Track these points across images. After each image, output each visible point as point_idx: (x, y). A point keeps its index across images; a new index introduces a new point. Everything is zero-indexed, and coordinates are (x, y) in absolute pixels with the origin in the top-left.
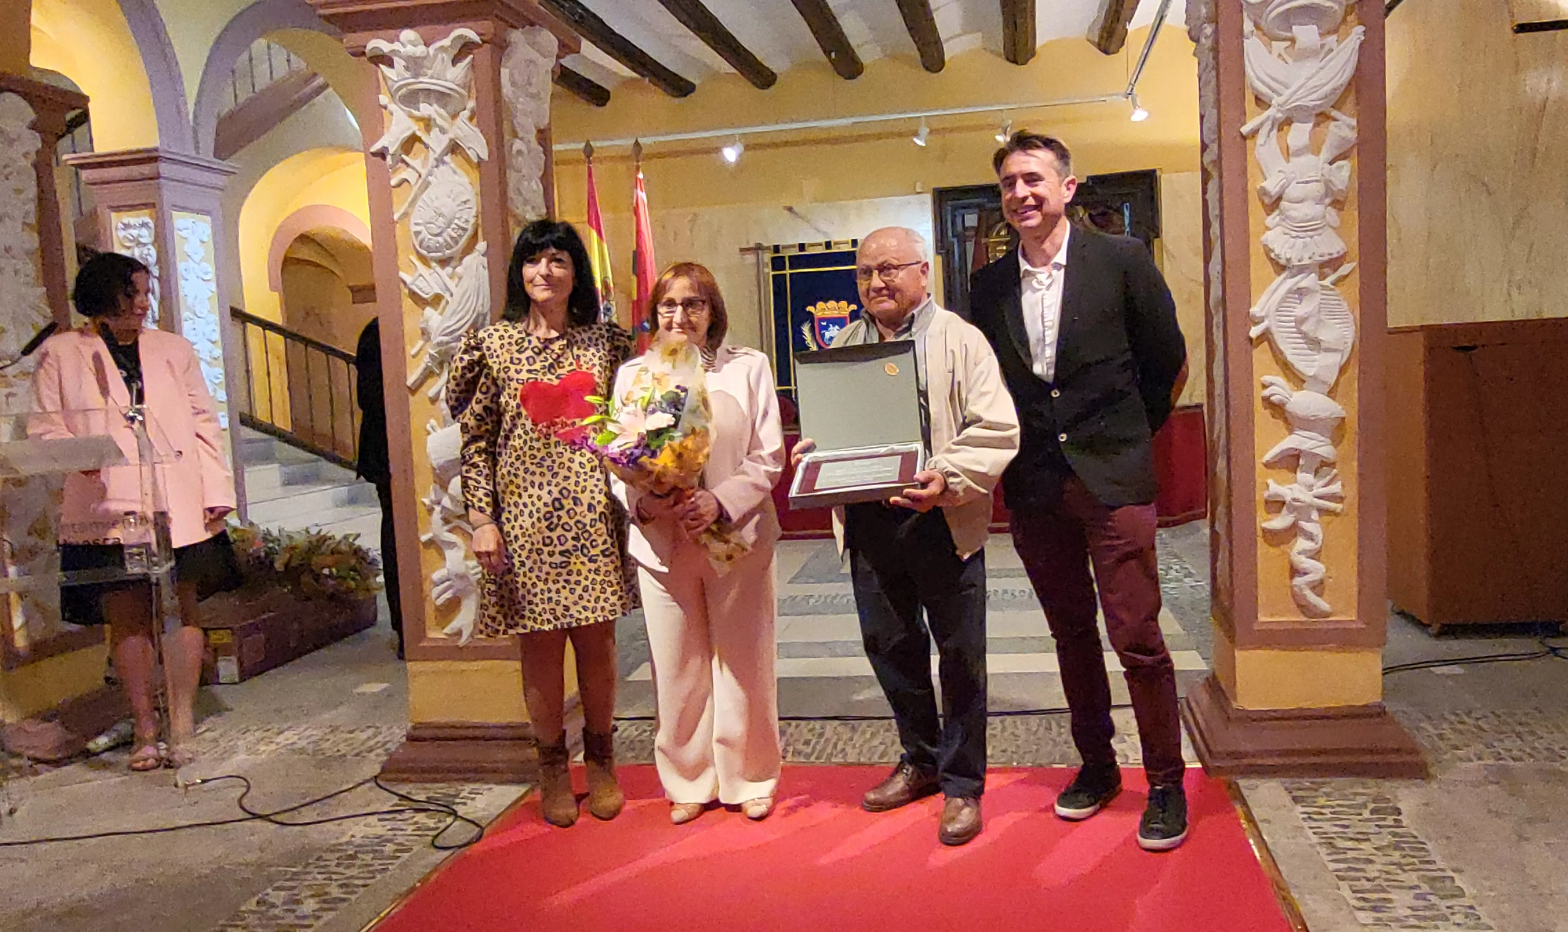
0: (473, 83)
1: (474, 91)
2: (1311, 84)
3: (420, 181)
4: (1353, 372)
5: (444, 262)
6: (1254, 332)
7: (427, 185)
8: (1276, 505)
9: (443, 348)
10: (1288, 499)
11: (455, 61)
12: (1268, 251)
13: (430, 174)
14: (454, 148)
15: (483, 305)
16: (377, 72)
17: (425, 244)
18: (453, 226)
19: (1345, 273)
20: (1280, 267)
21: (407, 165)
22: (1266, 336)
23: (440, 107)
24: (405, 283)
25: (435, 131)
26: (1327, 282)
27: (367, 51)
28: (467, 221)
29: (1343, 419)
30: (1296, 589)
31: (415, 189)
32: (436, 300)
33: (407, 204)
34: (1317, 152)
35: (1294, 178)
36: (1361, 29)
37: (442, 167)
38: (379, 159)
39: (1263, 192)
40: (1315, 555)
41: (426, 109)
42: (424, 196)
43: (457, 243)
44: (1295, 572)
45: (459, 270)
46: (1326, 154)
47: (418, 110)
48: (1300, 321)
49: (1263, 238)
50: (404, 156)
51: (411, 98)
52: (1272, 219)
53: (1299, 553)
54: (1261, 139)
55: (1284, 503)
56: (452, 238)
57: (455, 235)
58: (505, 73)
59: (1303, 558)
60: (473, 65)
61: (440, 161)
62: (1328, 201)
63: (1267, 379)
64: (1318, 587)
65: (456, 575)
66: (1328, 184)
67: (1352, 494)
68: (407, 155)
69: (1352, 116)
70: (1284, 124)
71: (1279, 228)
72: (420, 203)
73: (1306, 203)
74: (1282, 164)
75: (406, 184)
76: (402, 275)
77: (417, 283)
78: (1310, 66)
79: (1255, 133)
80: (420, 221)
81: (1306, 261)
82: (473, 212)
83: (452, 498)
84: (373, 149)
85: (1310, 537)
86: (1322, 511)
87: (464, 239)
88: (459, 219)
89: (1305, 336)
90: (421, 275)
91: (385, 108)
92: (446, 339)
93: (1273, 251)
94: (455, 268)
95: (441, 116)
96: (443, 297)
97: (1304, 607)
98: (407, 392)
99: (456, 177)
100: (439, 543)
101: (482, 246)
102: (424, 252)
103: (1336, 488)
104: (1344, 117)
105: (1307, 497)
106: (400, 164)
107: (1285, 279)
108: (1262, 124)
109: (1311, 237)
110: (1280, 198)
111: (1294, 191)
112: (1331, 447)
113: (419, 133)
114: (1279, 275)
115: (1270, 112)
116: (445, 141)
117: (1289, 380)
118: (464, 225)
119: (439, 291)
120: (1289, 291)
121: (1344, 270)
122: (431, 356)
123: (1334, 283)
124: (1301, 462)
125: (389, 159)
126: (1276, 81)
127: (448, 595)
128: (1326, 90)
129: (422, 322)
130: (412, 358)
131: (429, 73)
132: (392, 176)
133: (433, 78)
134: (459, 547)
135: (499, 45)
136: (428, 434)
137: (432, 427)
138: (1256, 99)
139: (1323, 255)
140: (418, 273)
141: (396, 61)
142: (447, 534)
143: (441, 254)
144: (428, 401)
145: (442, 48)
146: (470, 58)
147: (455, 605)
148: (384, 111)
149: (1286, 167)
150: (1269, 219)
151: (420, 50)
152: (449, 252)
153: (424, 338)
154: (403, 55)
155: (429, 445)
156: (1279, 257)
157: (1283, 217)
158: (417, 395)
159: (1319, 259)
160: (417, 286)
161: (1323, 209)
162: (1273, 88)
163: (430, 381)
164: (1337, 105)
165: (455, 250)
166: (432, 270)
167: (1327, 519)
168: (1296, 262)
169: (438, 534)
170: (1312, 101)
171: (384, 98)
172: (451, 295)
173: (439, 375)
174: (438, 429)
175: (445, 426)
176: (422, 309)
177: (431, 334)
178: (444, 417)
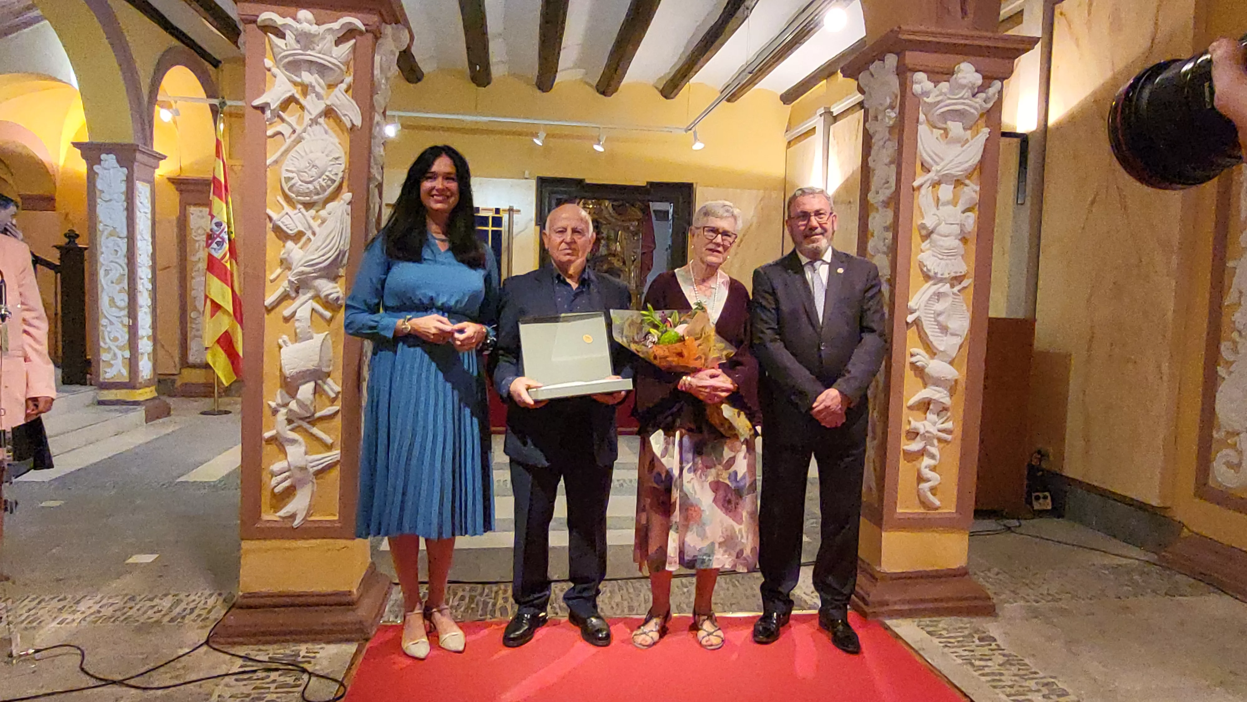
0: (352, 63)
1: (352, 69)
2: (956, 161)
3: (294, 136)
4: (965, 351)
5: (308, 206)
6: (910, 318)
7: (299, 140)
8: (914, 435)
9: (303, 277)
10: (922, 431)
11: (338, 42)
12: (921, 265)
13: (304, 131)
14: (329, 113)
15: (344, 245)
16: (264, 40)
17: (294, 189)
18: (324, 177)
19: (966, 285)
20: (927, 277)
21: (283, 120)
22: (917, 322)
23: (321, 77)
24: (271, 219)
25: (312, 97)
26: (956, 289)
27: (259, 20)
28: (336, 174)
29: (956, 381)
30: (921, 491)
31: (289, 141)
32: (298, 237)
33: (279, 153)
34: (955, 205)
35: (943, 221)
36: (988, 130)
37: (315, 127)
38: (259, 112)
39: (923, 227)
40: (933, 469)
41: (307, 77)
42: (296, 148)
43: (325, 190)
44: (920, 479)
45: (323, 213)
46: (960, 207)
47: (300, 77)
48: (938, 314)
49: (919, 257)
50: (281, 113)
51: (294, 66)
52: (925, 245)
53: (926, 467)
54: (923, 191)
55: (918, 434)
56: (321, 186)
57: (323, 184)
58: (377, 58)
59: (927, 471)
60: (354, 49)
61: (314, 122)
62: (960, 237)
63: (914, 350)
64: (933, 490)
65: (296, 467)
66: (962, 226)
67: (959, 430)
68: (284, 112)
69: (976, 185)
70: (936, 184)
71: (929, 253)
72: (292, 153)
73: (949, 238)
74: (934, 211)
75: (280, 136)
76: (269, 211)
77: (282, 220)
78: (956, 149)
79: (921, 186)
80: (294, 169)
81: (946, 276)
82: (343, 167)
83: (299, 403)
84: (256, 103)
85: (933, 457)
86: (940, 440)
87: (331, 188)
88: (330, 171)
89: (939, 324)
90: (287, 214)
91: (269, 70)
92: (309, 270)
93: (926, 267)
94: (317, 212)
95: (319, 84)
96: (305, 234)
97: (924, 503)
98: (264, 310)
99: (326, 136)
100: (281, 440)
102: (293, 195)
103: (949, 425)
104: (972, 185)
105: (934, 430)
106: (276, 119)
107: (930, 286)
108: (925, 182)
109: (951, 260)
110: (932, 232)
111: (943, 228)
112: (948, 399)
113: (297, 96)
114: (927, 282)
115: (931, 175)
116: (321, 106)
117: (927, 352)
118: (333, 177)
119: (301, 228)
120: (934, 294)
121: (965, 283)
122: (290, 282)
123: (959, 291)
124: (931, 407)
125: (268, 113)
126: (936, 154)
127: (286, 484)
128: (966, 165)
129: (282, 254)
130: (272, 281)
131: (318, 48)
132: (268, 127)
133: (320, 53)
134: (300, 444)
135: (377, 36)
136: (280, 347)
137: (284, 341)
138: (922, 165)
139: (956, 272)
140: (284, 212)
141: (288, 33)
142: (289, 432)
143: (308, 198)
144: (282, 320)
145: (329, 30)
146: (352, 42)
147: (290, 492)
148: (268, 73)
149: (937, 212)
150: (923, 244)
151: (314, 29)
152: (315, 197)
153: (283, 266)
154: (297, 30)
155: (283, 357)
156: (929, 270)
157: (933, 245)
158: (273, 313)
159: (953, 275)
160: (283, 223)
161: (957, 243)
162: (933, 160)
163: (285, 303)
164: (969, 177)
165: (321, 196)
166: (297, 211)
167: (942, 445)
168: (939, 276)
169: (281, 432)
170: (957, 171)
171: (268, 62)
172: (314, 234)
173: (294, 299)
174: (289, 344)
175: (296, 341)
176: (284, 242)
177: (291, 264)
178: (296, 334)
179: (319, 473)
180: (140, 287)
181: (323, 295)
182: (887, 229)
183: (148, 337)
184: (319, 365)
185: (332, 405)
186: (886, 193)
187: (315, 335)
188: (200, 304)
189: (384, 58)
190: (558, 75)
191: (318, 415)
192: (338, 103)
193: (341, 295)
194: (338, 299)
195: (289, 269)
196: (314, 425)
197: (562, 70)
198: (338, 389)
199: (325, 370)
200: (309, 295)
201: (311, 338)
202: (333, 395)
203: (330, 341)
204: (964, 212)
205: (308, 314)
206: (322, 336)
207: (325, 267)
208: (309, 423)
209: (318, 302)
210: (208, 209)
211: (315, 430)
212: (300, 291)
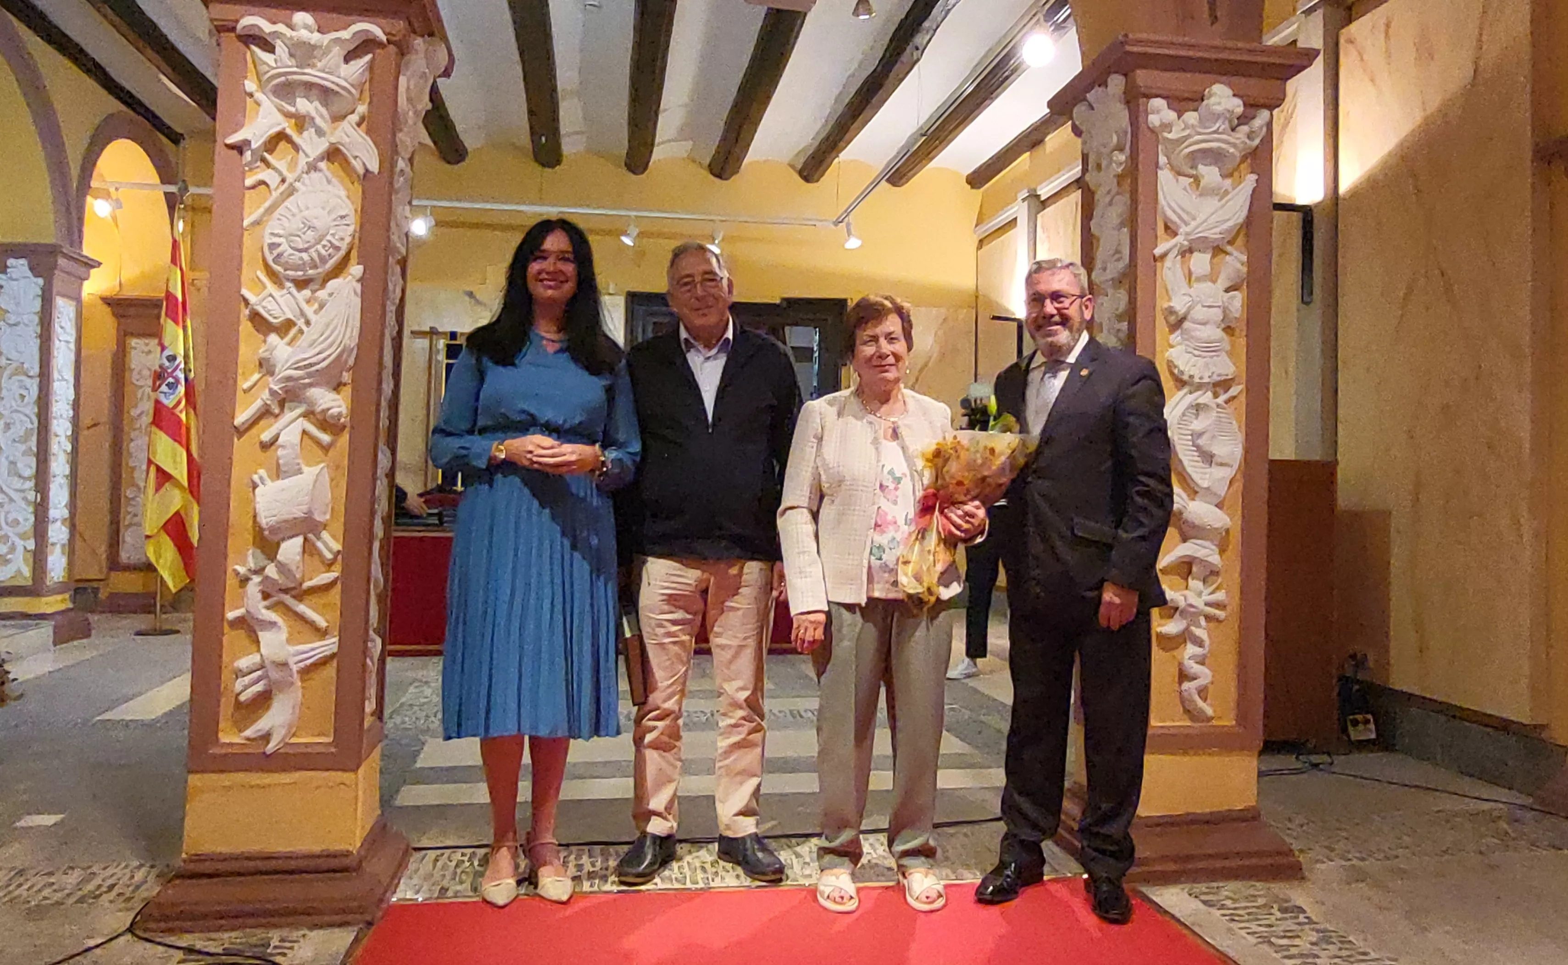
0: (367, 85)
1: (367, 94)
2: (1214, 219)
3: (283, 188)
4: (1239, 485)
5: (301, 284)
7: (291, 191)
9: (290, 384)
10: (1182, 604)
11: (347, 59)
12: (1171, 365)
13: (298, 180)
14: (334, 154)
15: (350, 338)
16: (245, 54)
17: (283, 260)
18: (324, 242)
19: (1235, 394)
20: (1181, 382)
21: (268, 165)
23: (323, 105)
24: (246, 302)
25: (310, 132)
26: (1221, 399)
27: (239, 27)
28: (342, 239)
29: (1227, 531)
30: (1186, 694)
31: (275, 194)
32: (285, 327)
33: (261, 210)
34: (1214, 282)
35: (1199, 302)
36: (1254, 177)
37: (314, 175)
38: (235, 152)
39: (1171, 311)
40: (1201, 661)
41: (303, 105)
42: (286, 203)
43: (325, 262)
44: (1183, 676)
45: (322, 294)
46: (1223, 282)
47: (294, 105)
48: (1196, 435)
49: (1167, 354)
50: (265, 154)
51: (287, 90)
52: (1175, 338)
53: (1190, 658)
54: (1168, 263)
55: (1177, 609)
56: (319, 255)
57: (323, 252)
58: (402, 80)
59: (1192, 663)
60: (371, 66)
61: (312, 167)
62: (1223, 326)
64: (1202, 691)
65: (272, 662)
66: (1225, 311)
67: (1235, 603)
68: (270, 153)
69: (1242, 253)
70: (1187, 252)
71: (1180, 347)
72: (280, 210)
73: (1208, 326)
74: (1185, 289)
75: (263, 186)
76: (244, 292)
77: (264, 304)
78: (1211, 204)
79: (1164, 256)
80: (281, 232)
81: (1206, 380)
82: (351, 229)
83: (280, 566)
84: (230, 140)
85: (1200, 642)
86: (1208, 618)
87: (335, 259)
88: (333, 235)
89: (1199, 448)
90: (271, 295)
91: (251, 95)
92: (300, 373)
93: (1175, 367)
94: (314, 292)
95: (322, 116)
96: (295, 324)
97: (1190, 712)
98: (233, 431)
99: (330, 188)
100: (253, 623)
101: (356, 270)
102: (280, 269)
103: (1220, 596)
104: (1236, 253)
105: (1199, 603)
106: (259, 163)
107: (1185, 395)
108: (1171, 249)
109: (1212, 357)
110: (1184, 319)
111: (1199, 313)
112: (1217, 557)
113: (289, 131)
114: (1179, 390)
115: (1179, 239)
116: (323, 145)
117: (1185, 490)
118: (337, 243)
119: (291, 316)
120: (1191, 406)
121: (1234, 391)
122: (273, 393)
123: (1226, 402)
124: (1194, 569)
125: (248, 155)
126: (1183, 210)
127: (259, 687)
128: (1225, 226)
129: (262, 352)
130: (245, 391)
131: (319, 65)
132: (248, 174)
133: (323, 71)
134: (280, 628)
135: (403, 50)
136: (255, 486)
137: (261, 478)
138: (1167, 228)
139: (1219, 375)
140: (266, 293)
141: (279, 45)
142: (264, 611)
143: (300, 273)
144: (258, 445)
145: (337, 40)
146: (369, 57)
147: (263, 700)
148: (248, 99)
149: (1192, 291)
150: (1172, 337)
151: (315, 37)
152: (311, 272)
153: (264, 370)
154: (291, 38)
155: (258, 499)
156: (1182, 372)
157: (1188, 337)
158: (245, 437)
159: (1216, 378)
160: (264, 307)
161: (1219, 333)
162: (1180, 217)
163: (262, 423)
164: (1231, 243)
165: (320, 270)
166: (285, 291)
167: (1212, 625)
168: (1197, 380)
169: (252, 610)
170: (1213, 234)
171: (250, 85)
172: (308, 323)
173: (277, 416)
174: (268, 481)
175: (278, 477)
176: (266, 335)
177: (274, 366)
178: (278, 465)
179: (306, 672)
180: (54, 448)
181: (318, 409)
182: (1120, 318)
183: (64, 521)
184: (310, 512)
185: (328, 571)
186: (1116, 268)
187: (305, 469)
188: (139, 476)
189: (412, 83)
190: (656, 150)
191: (307, 584)
192: (347, 140)
193: (344, 410)
194: (340, 415)
195: (271, 373)
196: (301, 601)
197: (663, 143)
198: (337, 546)
199: (318, 517)
200: (299, 411)
201: (300, 472)
202: (329, 556)
203: (327, 478)
204: (1227, 290)
205: (296, 438)
206: (316, 469)
207: (323, 369)
208: (294, 597)
209: (310, 421)
210: (156, 341)
211: (302, 608)
212: (286, 405)
